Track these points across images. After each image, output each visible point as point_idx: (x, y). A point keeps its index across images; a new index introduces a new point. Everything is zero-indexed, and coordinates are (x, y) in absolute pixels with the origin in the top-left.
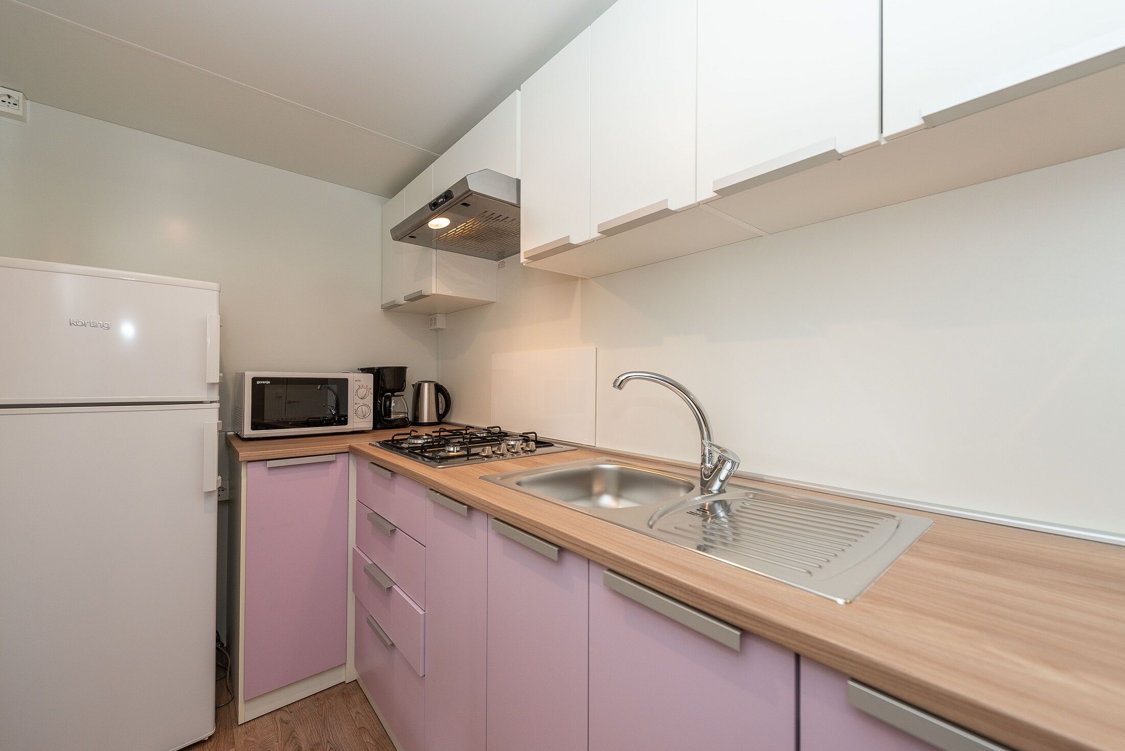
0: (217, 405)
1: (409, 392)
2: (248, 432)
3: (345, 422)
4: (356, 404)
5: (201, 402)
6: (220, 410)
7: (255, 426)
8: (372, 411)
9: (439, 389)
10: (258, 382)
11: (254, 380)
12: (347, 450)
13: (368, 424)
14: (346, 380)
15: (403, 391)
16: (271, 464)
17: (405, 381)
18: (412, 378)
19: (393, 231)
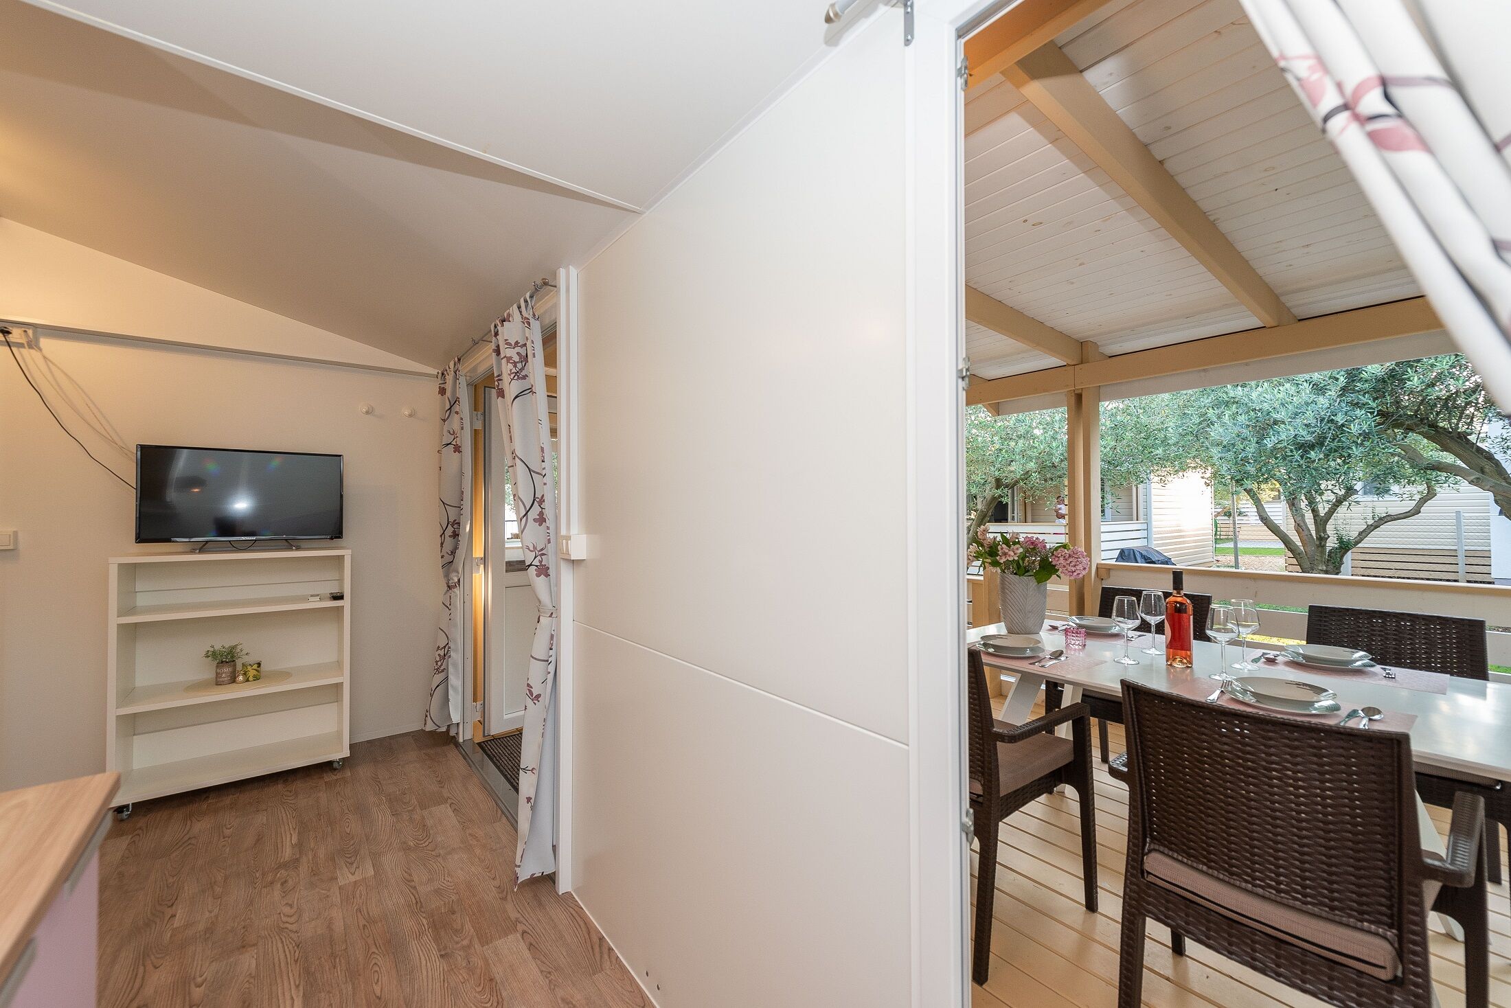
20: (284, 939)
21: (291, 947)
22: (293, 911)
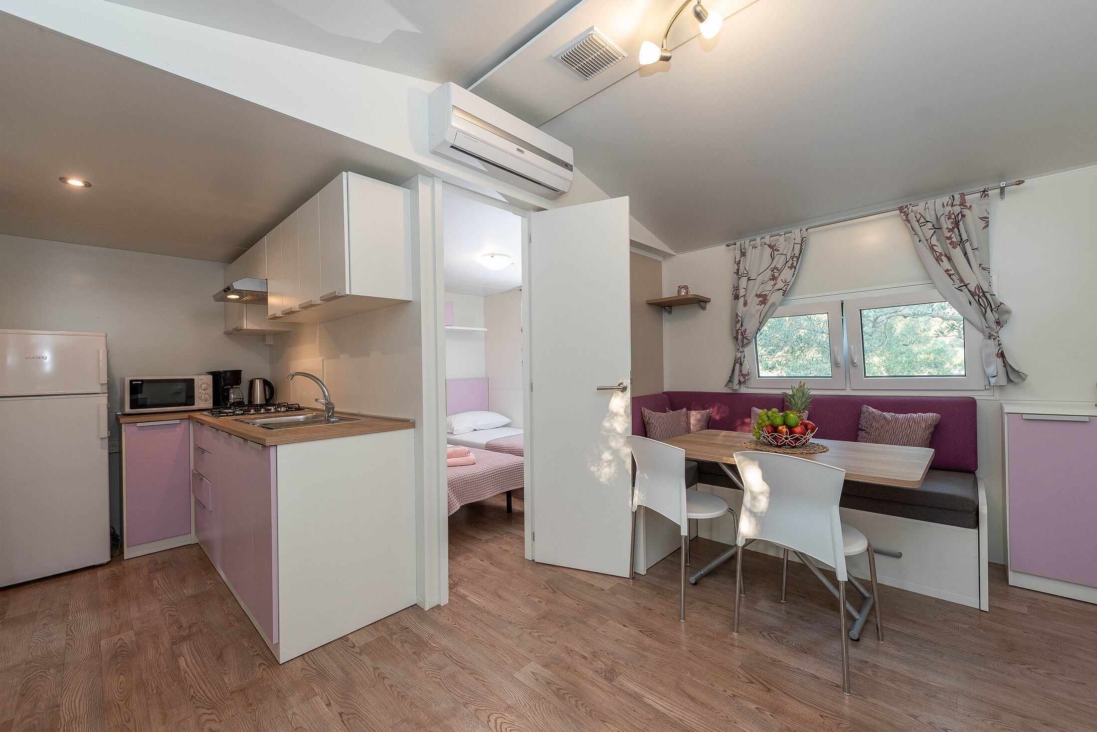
0: (107, 395)
1: (244, 386)
2: (128, 410)
3: (194, 405)
4: (200, 393)
5: (98, 394)
6: (109, 397)
7: (131, 407)
8: (212, 397)
9: (266, 383)
10: (134, 383)
11: (131, 381)
12: (187, 418)
13: (210, 405)
14: (193, 380)
15: (239, 384)
16: (138, 425)
17: (240, 379)
18: (246, 377)
19: (214, 297)
20: (208, 700)
21: (199, 695)
22: (207, 726)
